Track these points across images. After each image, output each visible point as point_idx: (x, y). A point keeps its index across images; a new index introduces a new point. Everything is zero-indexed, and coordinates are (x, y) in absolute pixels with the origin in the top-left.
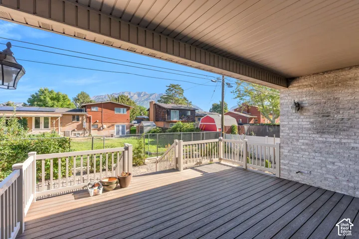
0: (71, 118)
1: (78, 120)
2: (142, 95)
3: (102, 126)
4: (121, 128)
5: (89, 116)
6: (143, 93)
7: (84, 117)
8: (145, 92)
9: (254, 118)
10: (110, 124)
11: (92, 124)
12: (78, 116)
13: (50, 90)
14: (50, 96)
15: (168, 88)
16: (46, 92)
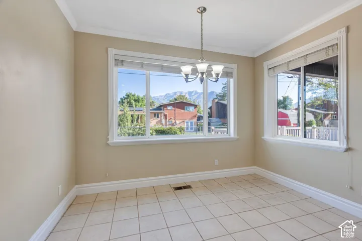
0: (153, 115)
1: (158, 117)
2: (193, 94)
3: (175, 122)
4: (189, 124)
5: (166, 113)
6: (194, 92)
7: (162, 115)
8: (196, 91)
9: (332, 114)
10: (181, 121)
11: (168, 120)
12: (158, 113)
13: (133, 94)
14: (134, 98)
15: (224, 86)
16: (131, 96)
